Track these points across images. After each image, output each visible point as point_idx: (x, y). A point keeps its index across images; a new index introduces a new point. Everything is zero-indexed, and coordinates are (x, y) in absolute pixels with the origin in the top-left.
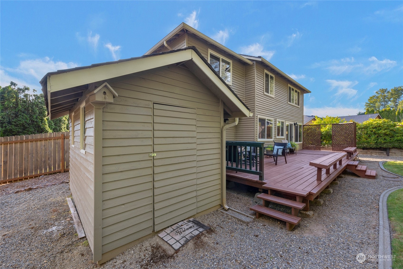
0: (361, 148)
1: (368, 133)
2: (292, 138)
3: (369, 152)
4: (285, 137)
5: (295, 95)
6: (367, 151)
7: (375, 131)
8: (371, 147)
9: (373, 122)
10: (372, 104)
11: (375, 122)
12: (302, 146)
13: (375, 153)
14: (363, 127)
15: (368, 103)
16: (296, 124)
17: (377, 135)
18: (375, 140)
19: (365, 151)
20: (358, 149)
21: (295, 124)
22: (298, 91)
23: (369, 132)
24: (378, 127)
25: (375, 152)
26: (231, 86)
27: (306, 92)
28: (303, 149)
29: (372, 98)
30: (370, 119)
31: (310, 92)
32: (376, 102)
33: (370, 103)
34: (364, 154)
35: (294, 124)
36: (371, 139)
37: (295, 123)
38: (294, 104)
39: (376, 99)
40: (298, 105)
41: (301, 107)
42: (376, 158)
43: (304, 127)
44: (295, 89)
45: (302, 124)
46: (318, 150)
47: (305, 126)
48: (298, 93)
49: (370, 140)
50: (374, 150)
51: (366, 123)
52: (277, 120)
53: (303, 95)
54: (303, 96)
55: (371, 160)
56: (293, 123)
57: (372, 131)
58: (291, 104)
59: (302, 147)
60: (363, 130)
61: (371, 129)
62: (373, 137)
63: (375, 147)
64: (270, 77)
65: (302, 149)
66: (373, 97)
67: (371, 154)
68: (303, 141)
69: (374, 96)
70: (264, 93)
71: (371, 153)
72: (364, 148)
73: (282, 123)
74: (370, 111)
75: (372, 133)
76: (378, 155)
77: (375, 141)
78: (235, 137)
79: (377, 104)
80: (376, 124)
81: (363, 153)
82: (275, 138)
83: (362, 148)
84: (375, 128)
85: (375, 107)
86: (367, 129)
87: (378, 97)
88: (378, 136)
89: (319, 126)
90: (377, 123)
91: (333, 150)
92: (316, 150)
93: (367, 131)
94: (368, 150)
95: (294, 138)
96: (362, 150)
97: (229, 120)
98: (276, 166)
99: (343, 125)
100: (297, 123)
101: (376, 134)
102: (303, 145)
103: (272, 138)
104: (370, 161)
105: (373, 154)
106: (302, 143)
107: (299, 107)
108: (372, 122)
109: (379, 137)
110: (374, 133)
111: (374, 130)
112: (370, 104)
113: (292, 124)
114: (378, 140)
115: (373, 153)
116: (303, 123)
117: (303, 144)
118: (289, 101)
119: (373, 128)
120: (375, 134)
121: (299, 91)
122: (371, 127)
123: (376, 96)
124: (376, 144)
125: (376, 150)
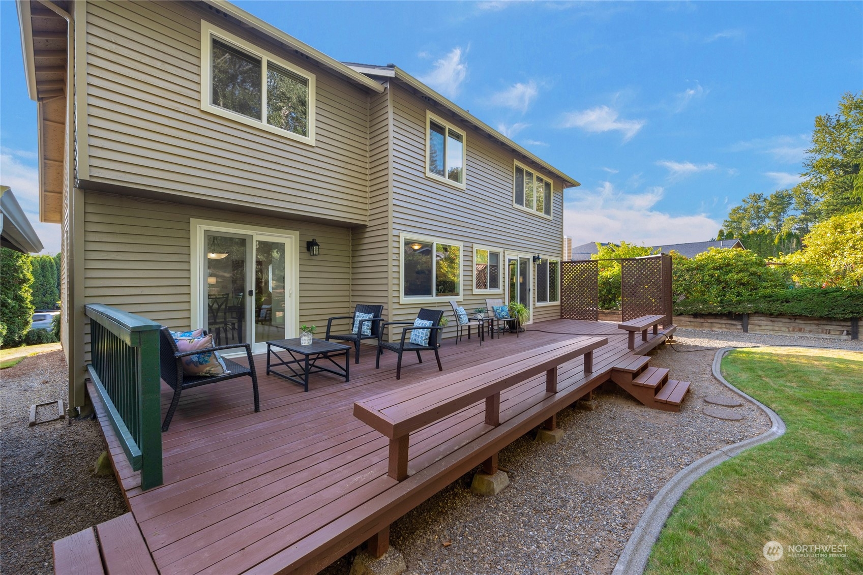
0: (689, 314)
1: (705, 279)
2: (529, 293)
3: (707, 322)
4: (504, 290)
5: (535, 190)
6: (702, 320)
7: (718, 276)
8: (710, 311)
9: (715, 256)
10: (735, 224)
11: (719, 256)
12: (560, 311)
13: (719, 326)
14: (694, 266)
15: (728, 221)
16: (538, 258)
17: (723, 285)
18: (719, 296)
19: (698, 320)
20: (685, 317)
21: (535, 259)
22: (545, 179)
23: (707, 278)
24: (725, 267)
25: (719, 323)
26: (313, 147)
27: (569, 184)
28: (562, 317)
29: (734, 210)
30: (711, 249)
31: (579, 185)
32: (743, 218)
33: (731, 220)
34: (697, 327)
35: (534, 257)
36: (711, 293)
37: (537, 255)
38: (533, 211)
39: (743, 214)
40: (548, 212)
41: (555, 219)
42: (717, 339)
43: (563, 265)
44: (536, 174)
45: (559, 260)
46: (593, 320)
47: (565, 265)
48: (547, 185)
49: (709, 297)
50: (716, 318)
51: (700, 258)
52: (476, 247)
53: (562, 191)
54: (562, 194)
55: (702, 345)
56: (530, 256)
57: (712, 276)
58: (524, 208)
59: (560, 314)
60: (695, 272)
61: (710, 272)
62: (714, 290)
63: (719, 312)
64: (449, 133)
65: (560, 317)
66: (736, 209)
67: (711, 327)
68: (562, 299)
69: (739, 208)
70: (425, 173)
71: (710, 324)
72: (696, 315)
73: (495, 256)
74: (725, 234)
75: (713, 279)
76: (725, 330)
77: (719, 299)
78: (351, 292)
79: (745, 223)
80: (720, 259)
81: (695, 326)
82: (469, 293)
83: (692, 315)
84: (719, 268)
85: (741, 228)
86: (701, 270)
87: (745, 210)
88: (724, 288)
89: (595, 264)
90: (724, 258)
91: (623, 321)
92: (589, 320)
93: (703, 277)
94: (704, 318)
95: (534, 293)
96: (692, 320)
97: (318, 245)
98: (441, 372)
99: (644, 261)
100: (541, 256)
101: (721, 282)
102: (562, 309)
103: (458, 294)
104: (700, 347)
105: (715, 327)
106: (558, 303)
107: (551, 218)
108: (713, 256)
109: (726, 289)
110: (716, 280)
111: (717, 273)
112: (732, 222)
113: (529, 259)
114: (724, 296)
115: (715, 324)
116: (562, 257)
117: (561, 306)
118: (517, 202)
119: (715, 269)
120: (719, 282)
121: (550, 181)
122: (710, 266)
123: (743, 207)
124: (721, 305)
125: (722, 319)
